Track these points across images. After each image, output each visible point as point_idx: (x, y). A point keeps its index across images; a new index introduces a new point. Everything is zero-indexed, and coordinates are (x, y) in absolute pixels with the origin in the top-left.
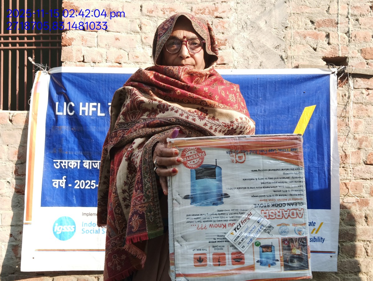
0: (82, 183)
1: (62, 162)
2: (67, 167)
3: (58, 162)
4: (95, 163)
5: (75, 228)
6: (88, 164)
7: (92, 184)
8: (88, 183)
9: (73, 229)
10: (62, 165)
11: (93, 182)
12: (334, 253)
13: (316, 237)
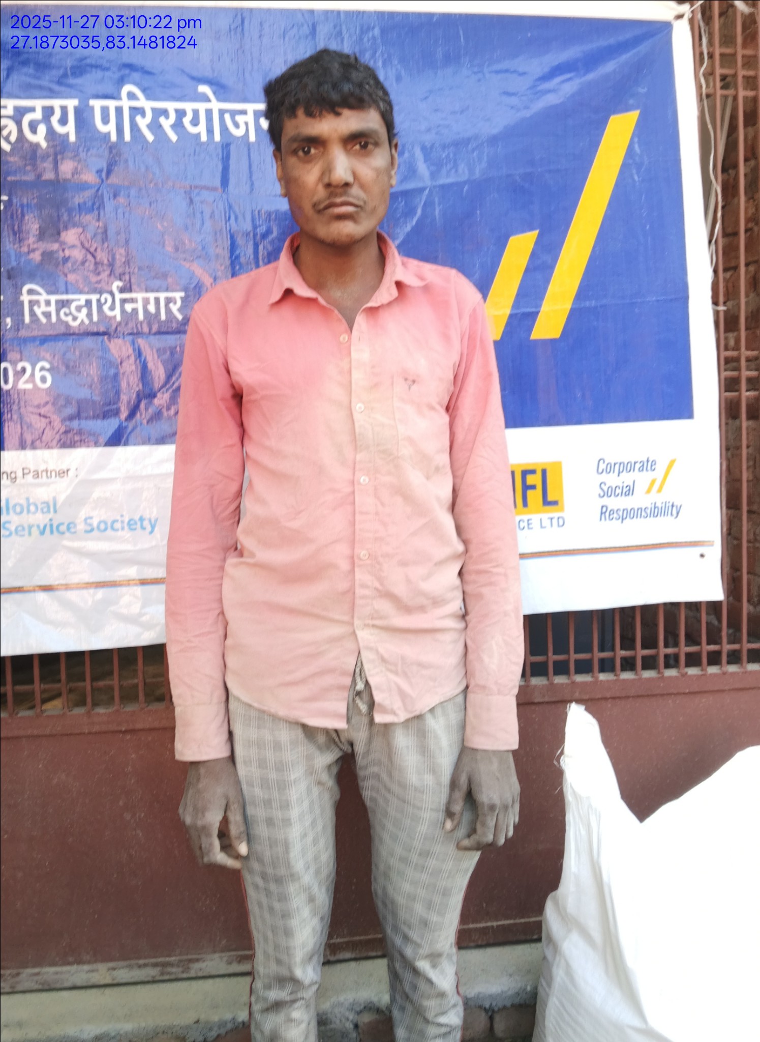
12: (710, 544)
13: (659, 505)
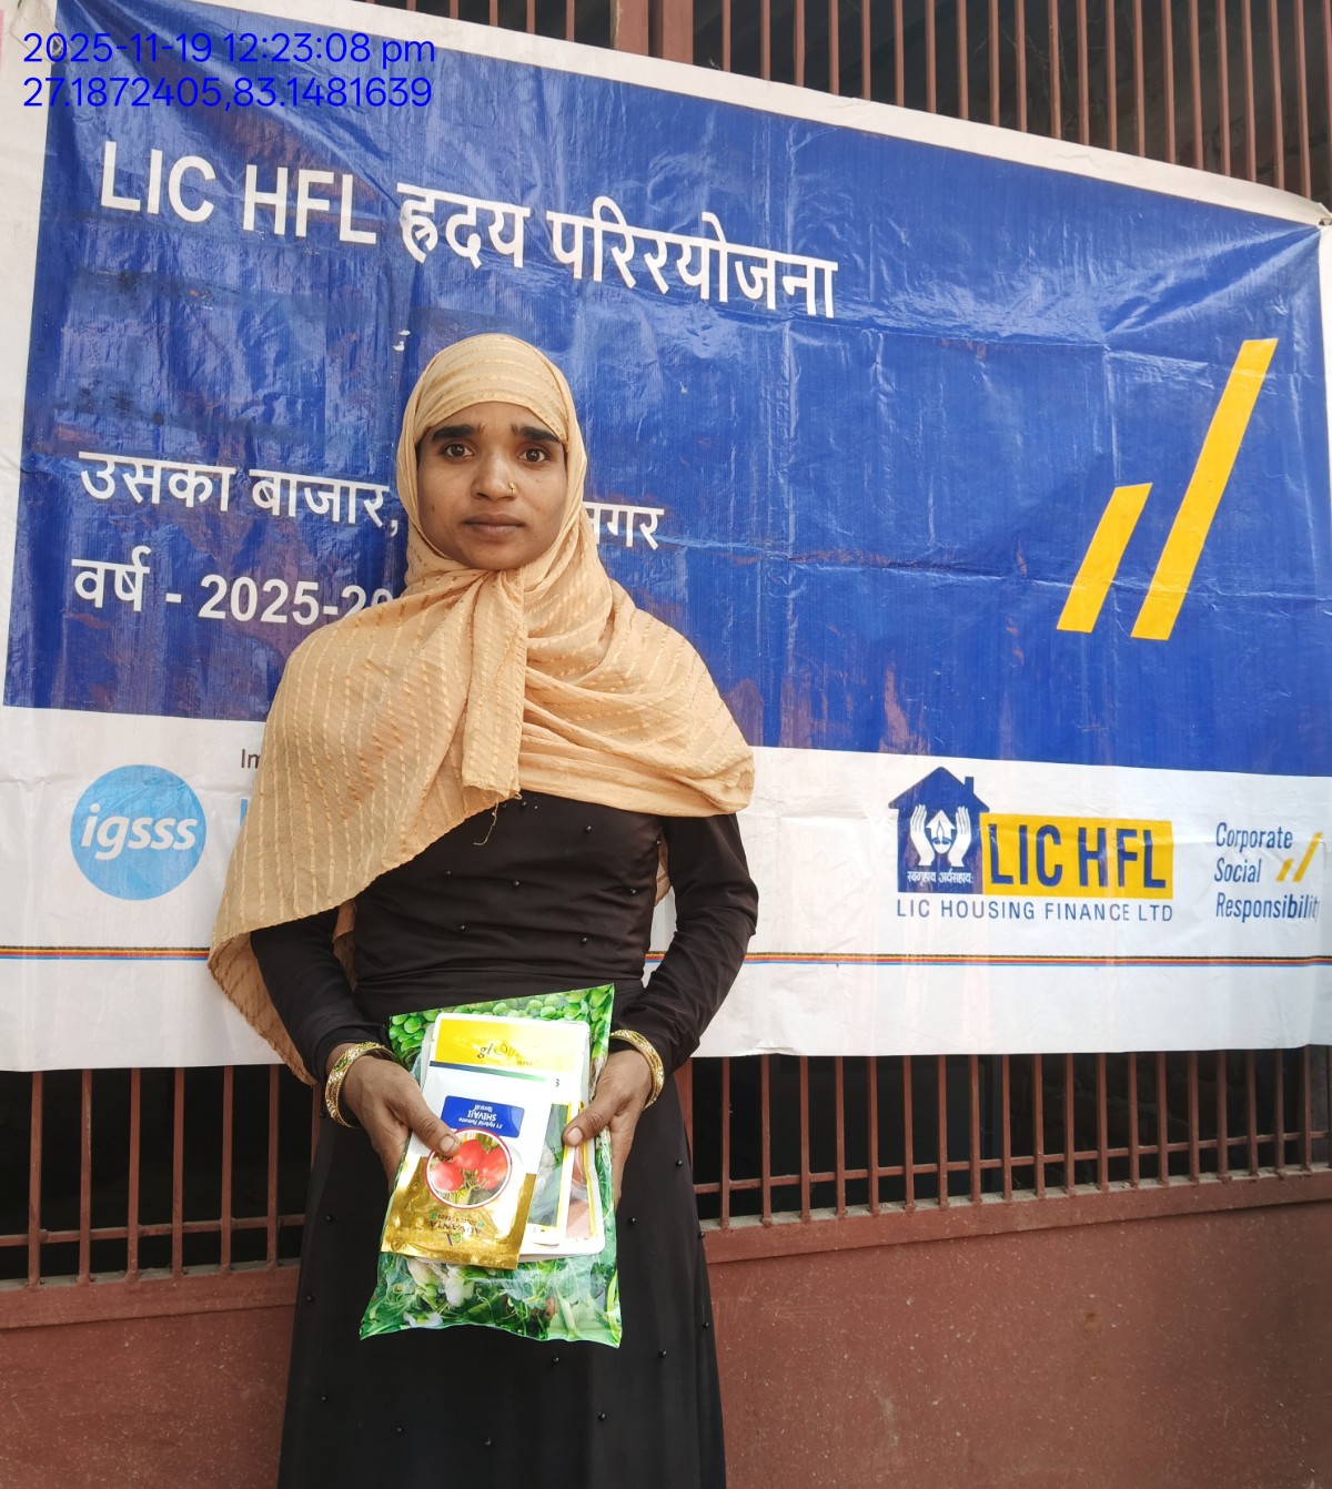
0: (244, 588)
1: (132, 469)
2: (156, 499)
3: (104, 465)
4: (316, 488)
5: (200, 834)
6: (277, 490)
7: (299, 599)
8: (276, 591)
9: (190, 840)
10: (131, 482)
11: (306, 592)
13: (1297, 899)
